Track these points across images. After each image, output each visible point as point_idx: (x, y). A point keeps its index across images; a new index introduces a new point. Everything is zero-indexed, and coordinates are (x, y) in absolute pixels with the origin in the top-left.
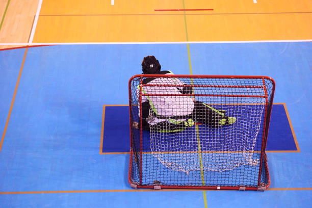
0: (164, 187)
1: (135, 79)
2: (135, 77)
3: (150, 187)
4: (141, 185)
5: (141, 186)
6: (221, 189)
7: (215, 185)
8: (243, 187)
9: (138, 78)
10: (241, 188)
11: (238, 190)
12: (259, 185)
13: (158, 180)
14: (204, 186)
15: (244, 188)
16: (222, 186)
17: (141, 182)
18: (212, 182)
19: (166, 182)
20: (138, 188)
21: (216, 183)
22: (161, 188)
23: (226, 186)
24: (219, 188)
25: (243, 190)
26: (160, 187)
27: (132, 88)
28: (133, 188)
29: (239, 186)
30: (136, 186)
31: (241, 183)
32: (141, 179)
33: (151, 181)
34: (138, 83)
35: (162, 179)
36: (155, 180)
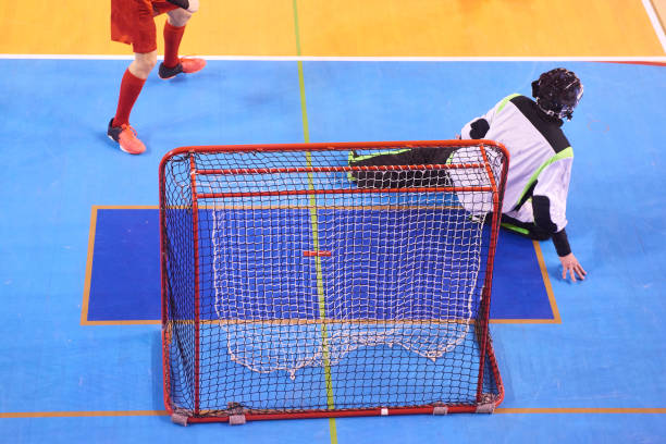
0: (254, 417)
1: (175, 158)
2: (174, 154)
3: (220, 419)
4: (197, 415)
5: (197, 419)
6: (390, 415)
7: (375, 406)
8: (441, 405)
9: (181, 155)
10: (437, 409)
11: (430, 414)
12: (479, 399)
13: (238, 400)
14: (349, 410)
15: (445, 409)
16: (392, 406)
17: (197, 408)
18: (367, 399)
19: (257, 405)
20: (189, 423)
21: (376, 399)
22: (248, 421)
23: (400, 406)
24: (385, 411)
25: (441, 415)
26: (243, 417)
27: (169, 180)
28: (179, 424)
29: (432, 405)
30: (185, 419)
31: (436, 396)
32: (197, 401)
33: (222, 404)
34: (183, 168)
35: (247, 398)
36: (230, 400)
